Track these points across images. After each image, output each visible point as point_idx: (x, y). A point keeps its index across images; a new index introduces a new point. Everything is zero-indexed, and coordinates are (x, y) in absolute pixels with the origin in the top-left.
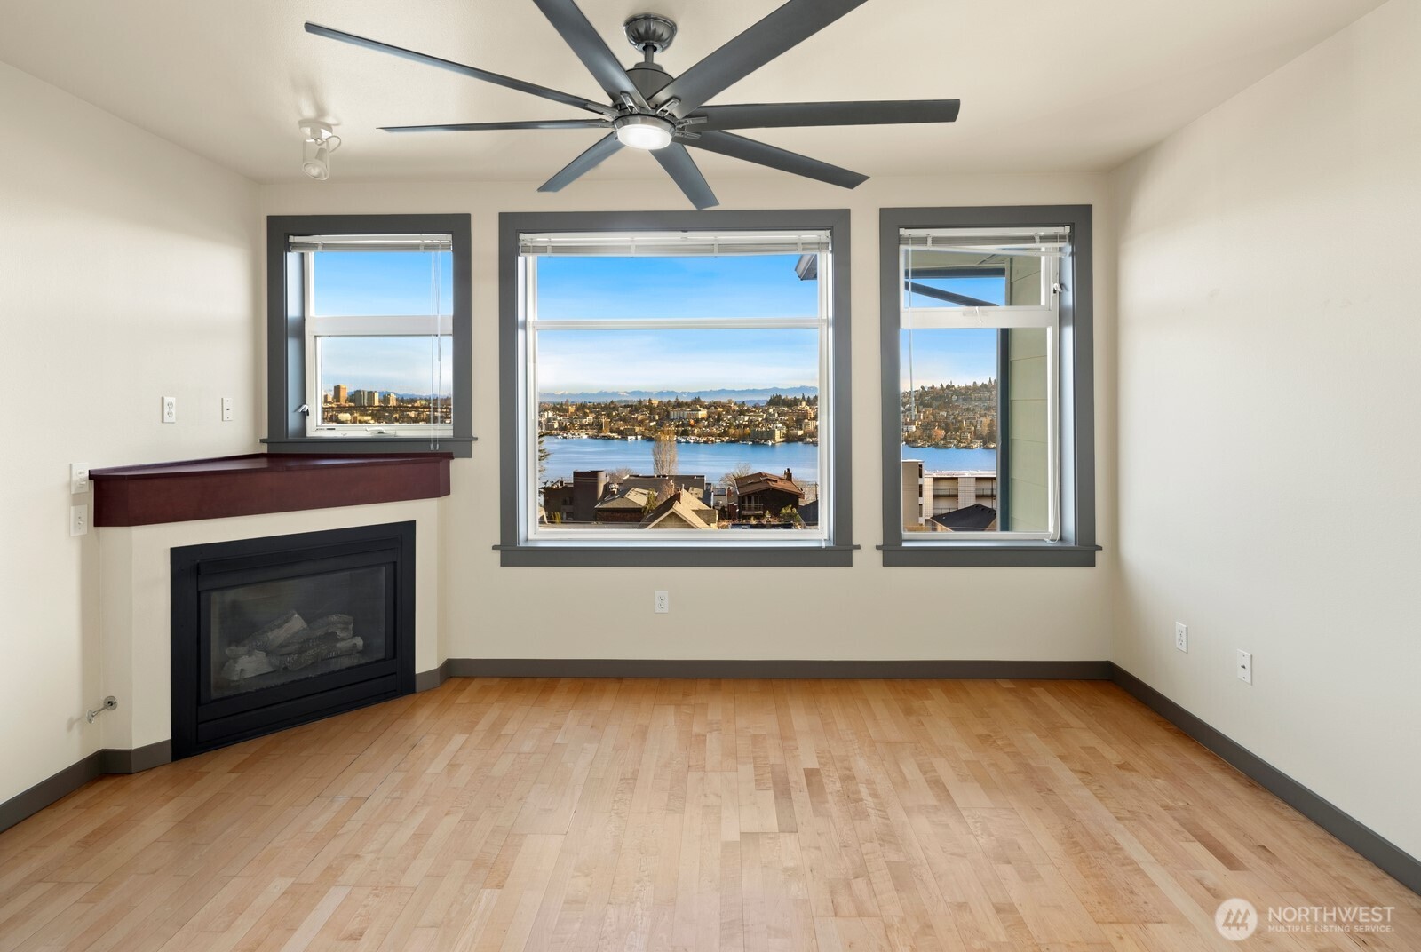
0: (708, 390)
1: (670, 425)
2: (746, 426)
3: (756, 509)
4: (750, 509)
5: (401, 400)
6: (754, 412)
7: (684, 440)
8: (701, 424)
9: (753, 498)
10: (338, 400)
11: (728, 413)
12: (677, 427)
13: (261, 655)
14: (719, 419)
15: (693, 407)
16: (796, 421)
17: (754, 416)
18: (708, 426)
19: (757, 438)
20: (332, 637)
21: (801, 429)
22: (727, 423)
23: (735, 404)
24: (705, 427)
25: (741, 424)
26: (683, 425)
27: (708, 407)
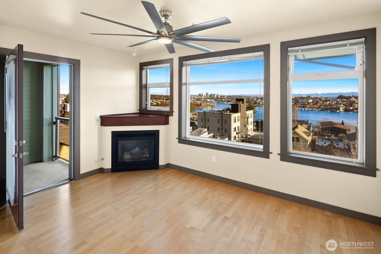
0: (313, 93)
1: (299, 104)
2: (328, 105)
3: (328, 133)
4: (325, 133)
5: (221, 96)
6: (331, 101)
7: (304, 109)
8: (310, 104)
9: (327, 130)
10: (207, 96)
11: (321, 101)
12: (301, 105)
13: (129, 155)
14: (317, 103)
15: (307, 99)
16: (349, 104)
17: (331, 102)
18: (313, 105)
19: (333, 110)
20: (144, 153)
21: (352, 107)
22: (320, 104)
23: (324, 98)
24: (312, 105)
25: (326, 105)
26: (303, 104)
27: (313, 99)
